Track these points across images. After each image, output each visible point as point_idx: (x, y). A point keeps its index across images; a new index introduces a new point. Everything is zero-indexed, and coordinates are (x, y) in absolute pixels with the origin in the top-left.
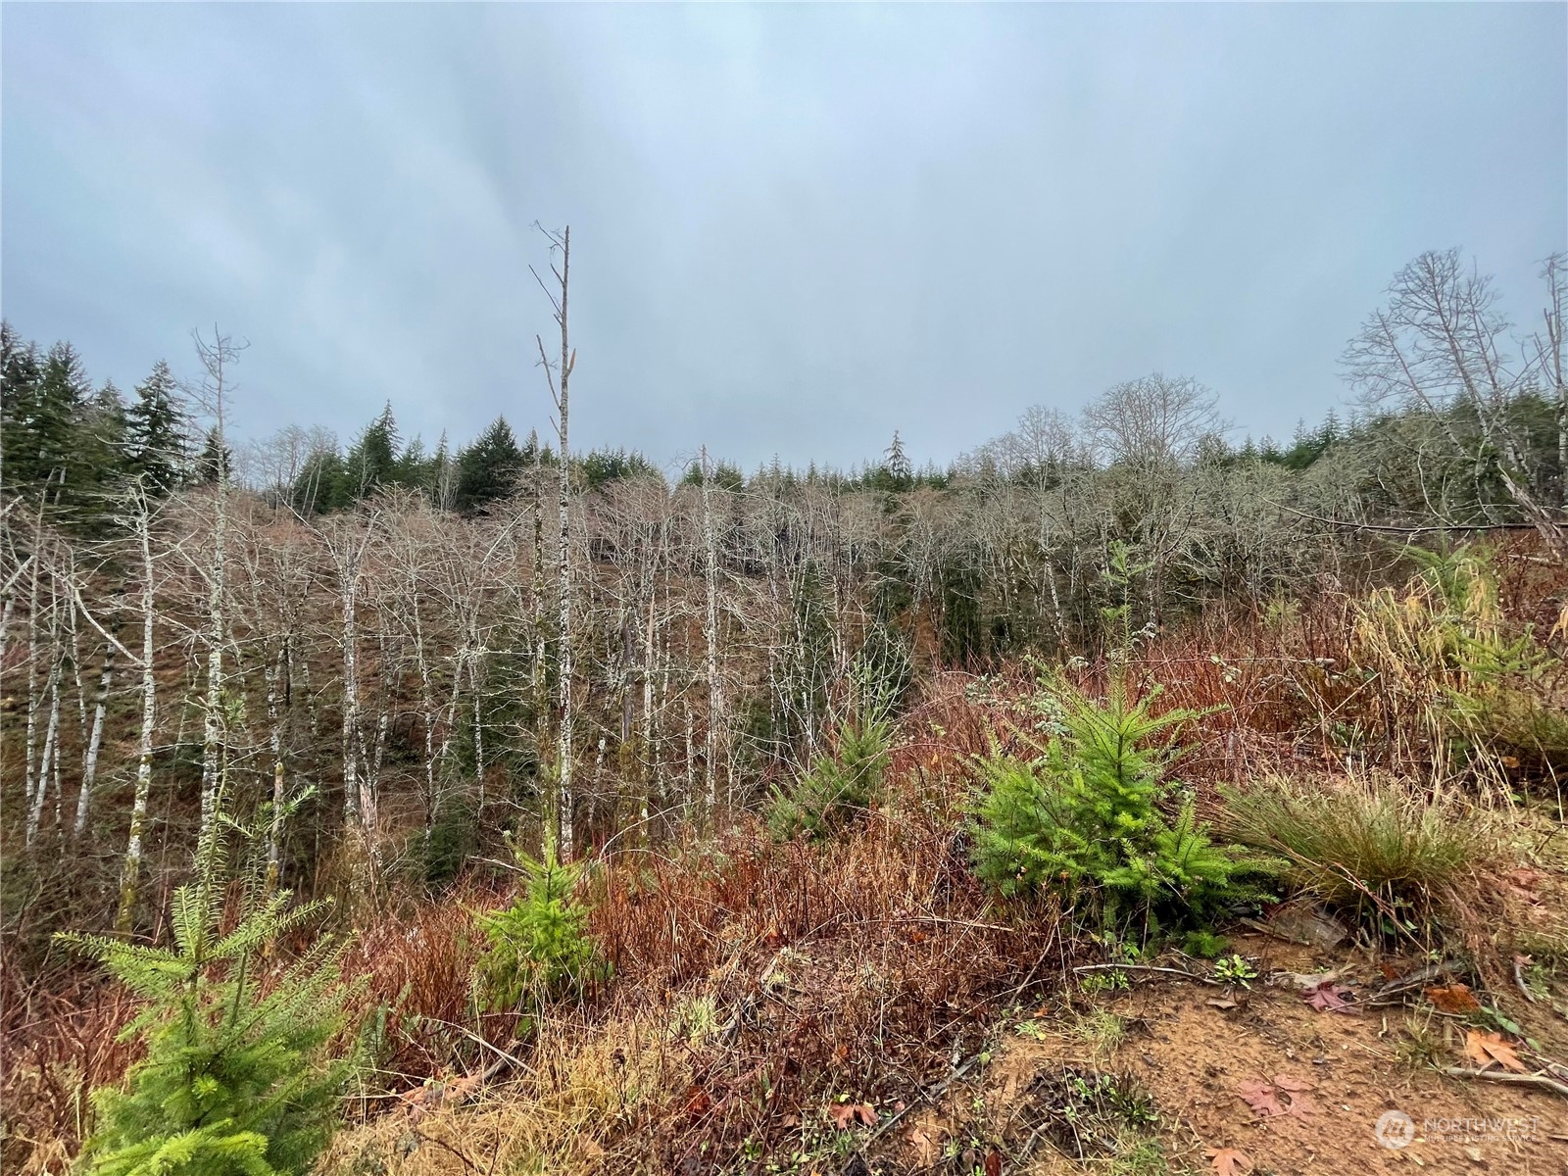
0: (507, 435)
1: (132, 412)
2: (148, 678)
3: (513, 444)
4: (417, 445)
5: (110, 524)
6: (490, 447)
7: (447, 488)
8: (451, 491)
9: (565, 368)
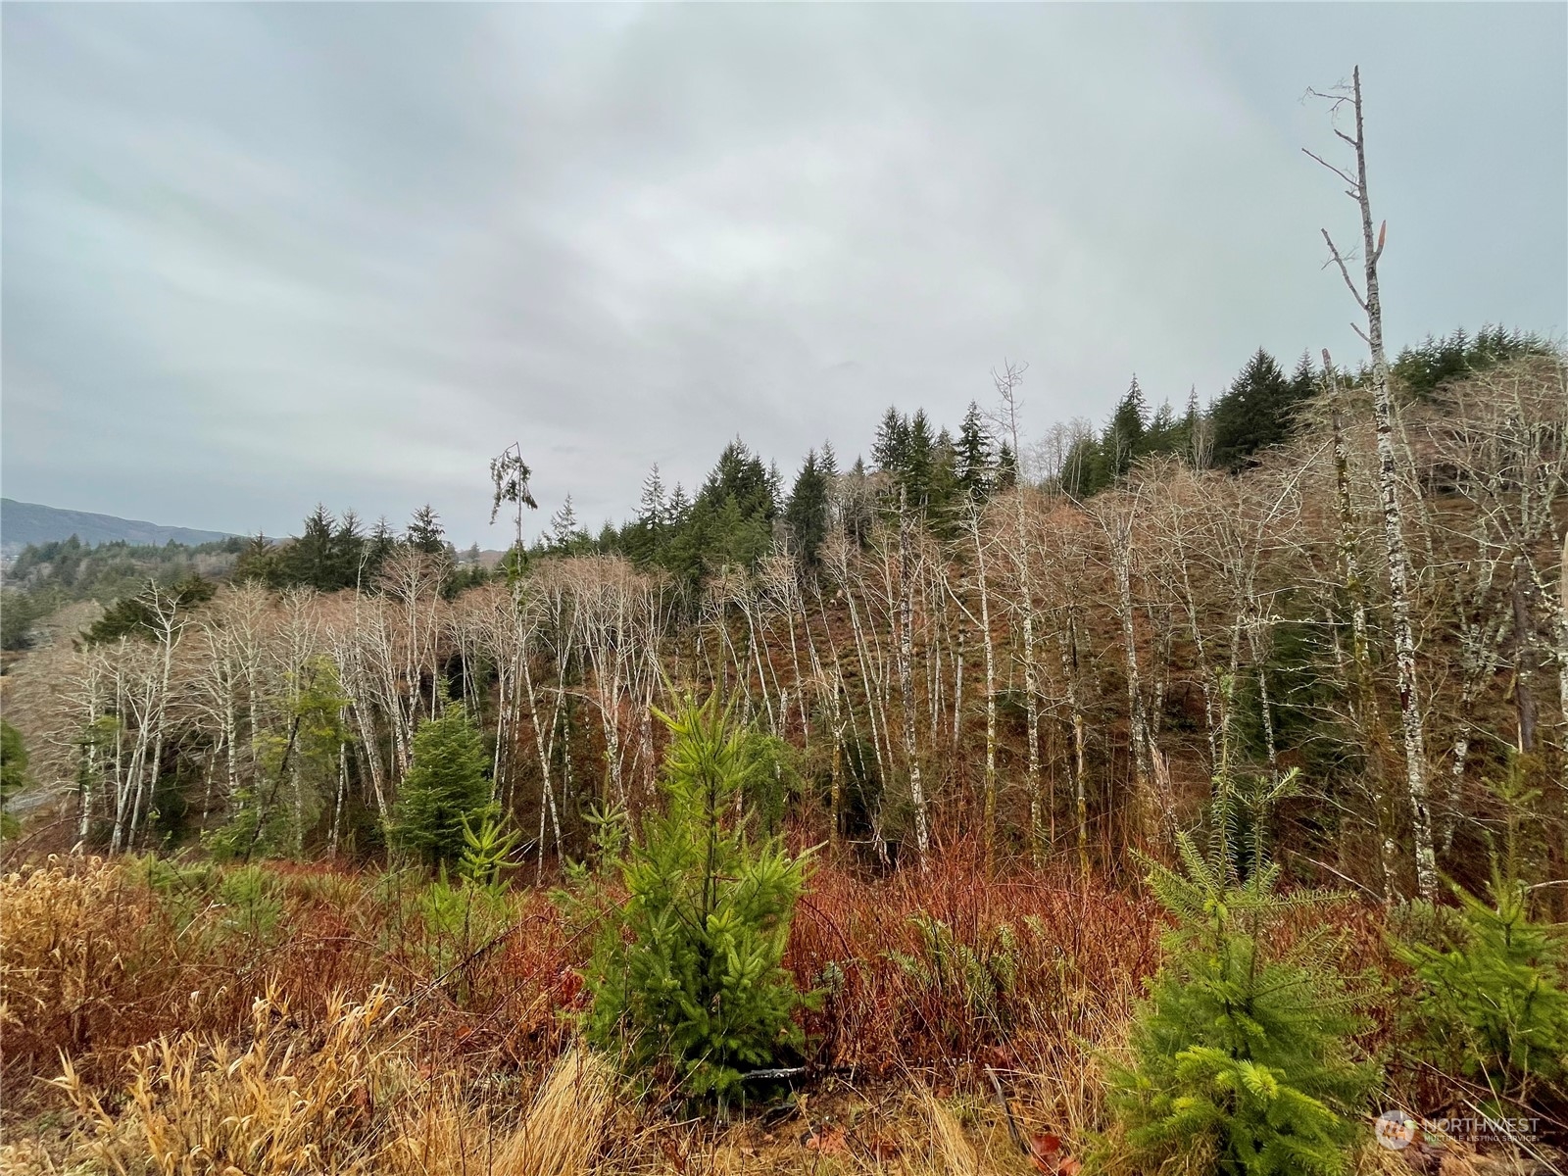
0: (1269, 369)
1: (958, 445)
2: (987, 639)
3: (1279, 375)
4: (1166, 410)
5: (956, 529)
6: (1249, 388)
7: (1201, 445)
8: (1206, 448)
9: (1370, 252)
